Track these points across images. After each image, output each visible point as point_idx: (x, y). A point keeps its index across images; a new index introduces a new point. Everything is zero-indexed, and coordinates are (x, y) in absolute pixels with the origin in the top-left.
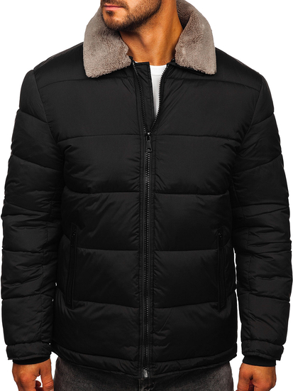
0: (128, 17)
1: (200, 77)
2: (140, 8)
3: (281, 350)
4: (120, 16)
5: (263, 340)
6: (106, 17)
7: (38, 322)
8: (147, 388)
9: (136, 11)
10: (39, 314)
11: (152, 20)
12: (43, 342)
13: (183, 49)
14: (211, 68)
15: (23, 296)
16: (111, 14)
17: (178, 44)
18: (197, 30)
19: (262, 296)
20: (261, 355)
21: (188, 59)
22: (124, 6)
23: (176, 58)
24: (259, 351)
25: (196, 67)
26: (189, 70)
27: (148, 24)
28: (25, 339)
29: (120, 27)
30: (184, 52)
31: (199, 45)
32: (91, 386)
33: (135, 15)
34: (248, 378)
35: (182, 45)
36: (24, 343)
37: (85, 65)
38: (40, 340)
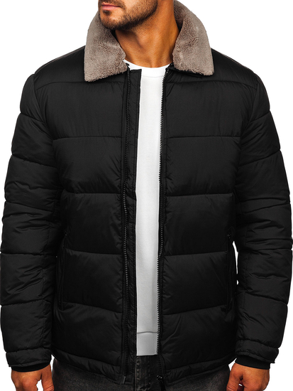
0: (124, 16)
1: (199, 79)
2: (137, 9)
3: (276, 354)
4: (117, 16)
5: (254, 341)
6: (103, 16)
7: (40, 328)
8: (144, 388)
9: (133, 11)
10: (41, 320)
11: (149, 21)
12: (45, 348)
13: (181, 53)
14: (208, 70)
15: (25, 302)
16: (108, 13)
17: (175, 49)
18: (192, 33)
19: (257, 295)
20: (251, 355)
21: (186, 63)
22: (120, 6)
23: (175, 63)
24: (249, 351)
25: (195, 70)
26: (188, 74)
27: (144, 24)
28: (28, 345)
29: (116, 27)
30: (181, 56)
31: (195, 48)
32: (87, 385)
33: (131, 15)
34: (238, 378)
35: (179, 49)
36: (27, 349)
37: (85, 70)
38: (42, 346)
